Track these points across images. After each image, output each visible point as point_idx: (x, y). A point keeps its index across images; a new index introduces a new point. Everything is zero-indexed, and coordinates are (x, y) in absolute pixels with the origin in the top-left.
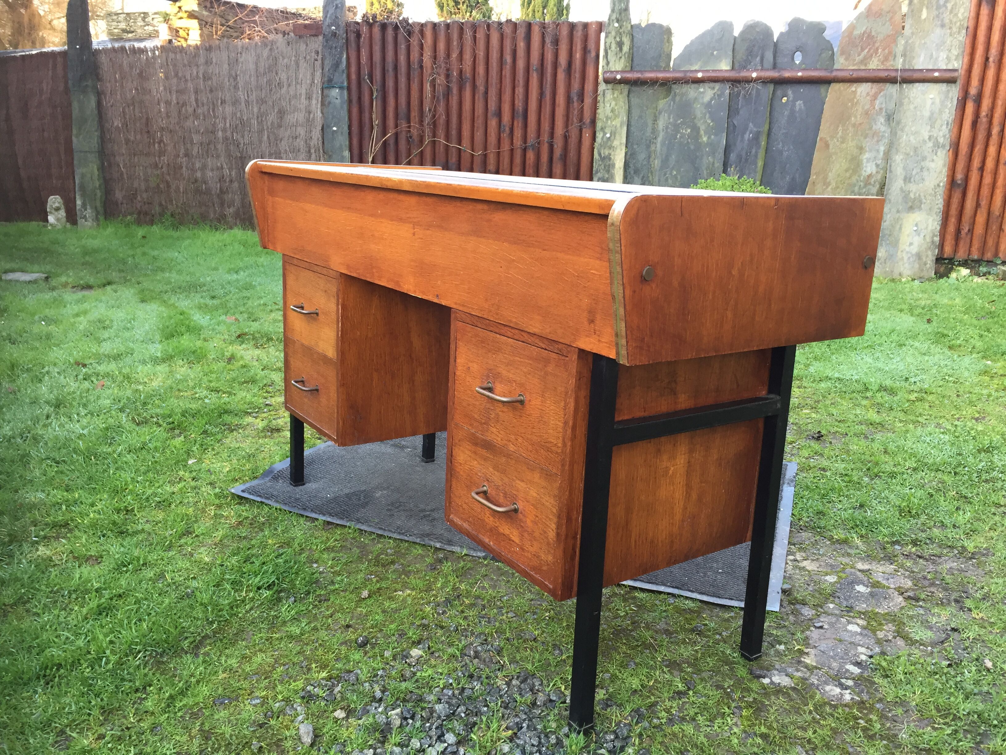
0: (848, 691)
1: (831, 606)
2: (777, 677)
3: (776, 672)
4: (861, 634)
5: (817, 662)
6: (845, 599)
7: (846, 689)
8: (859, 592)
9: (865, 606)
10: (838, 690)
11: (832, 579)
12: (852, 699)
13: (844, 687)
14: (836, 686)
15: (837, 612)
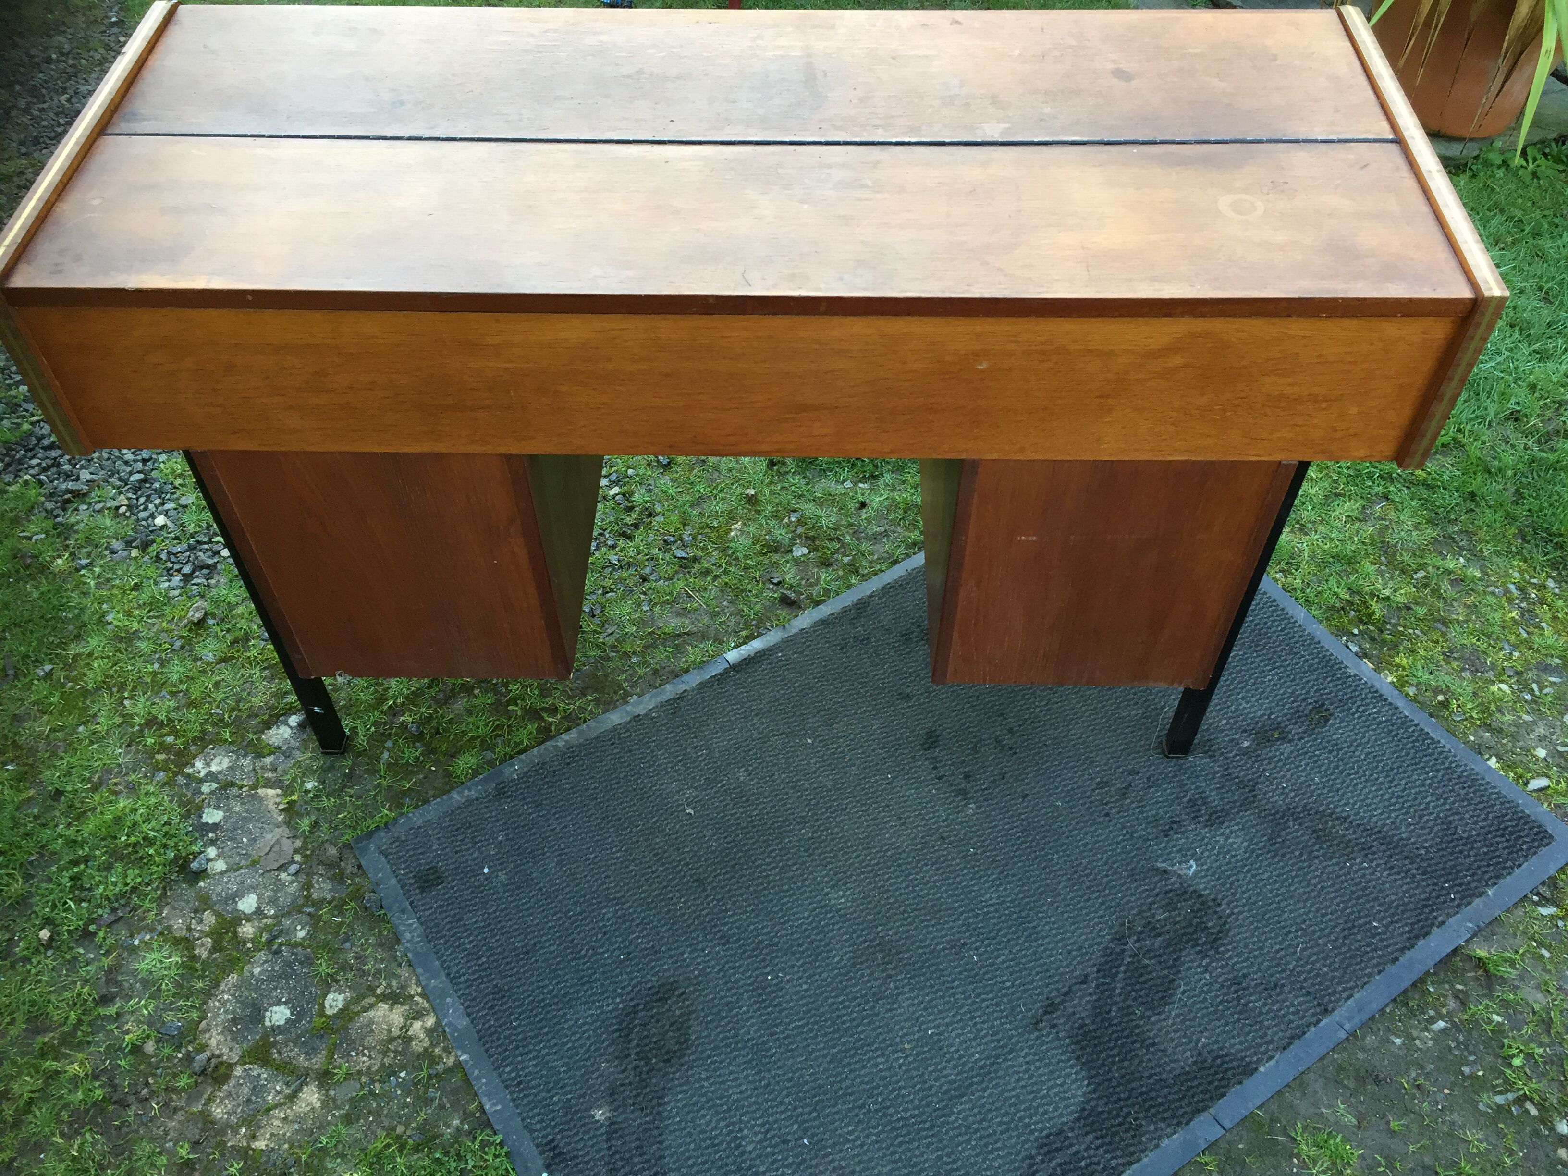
0: (202, 774)
1: (301, 934)
2: (286, 736)
3: (294, 744)
4: (234, 898)
5: (261, 800)
6: (290, 965)
7: (207, 775)
8: (279, 1003)
9: (257, 971)
10: (214, 768)
11: (335, 1001)
12: (193, 766)
13: (211, 776)
14: (220, 772)
15: (287, 922)
